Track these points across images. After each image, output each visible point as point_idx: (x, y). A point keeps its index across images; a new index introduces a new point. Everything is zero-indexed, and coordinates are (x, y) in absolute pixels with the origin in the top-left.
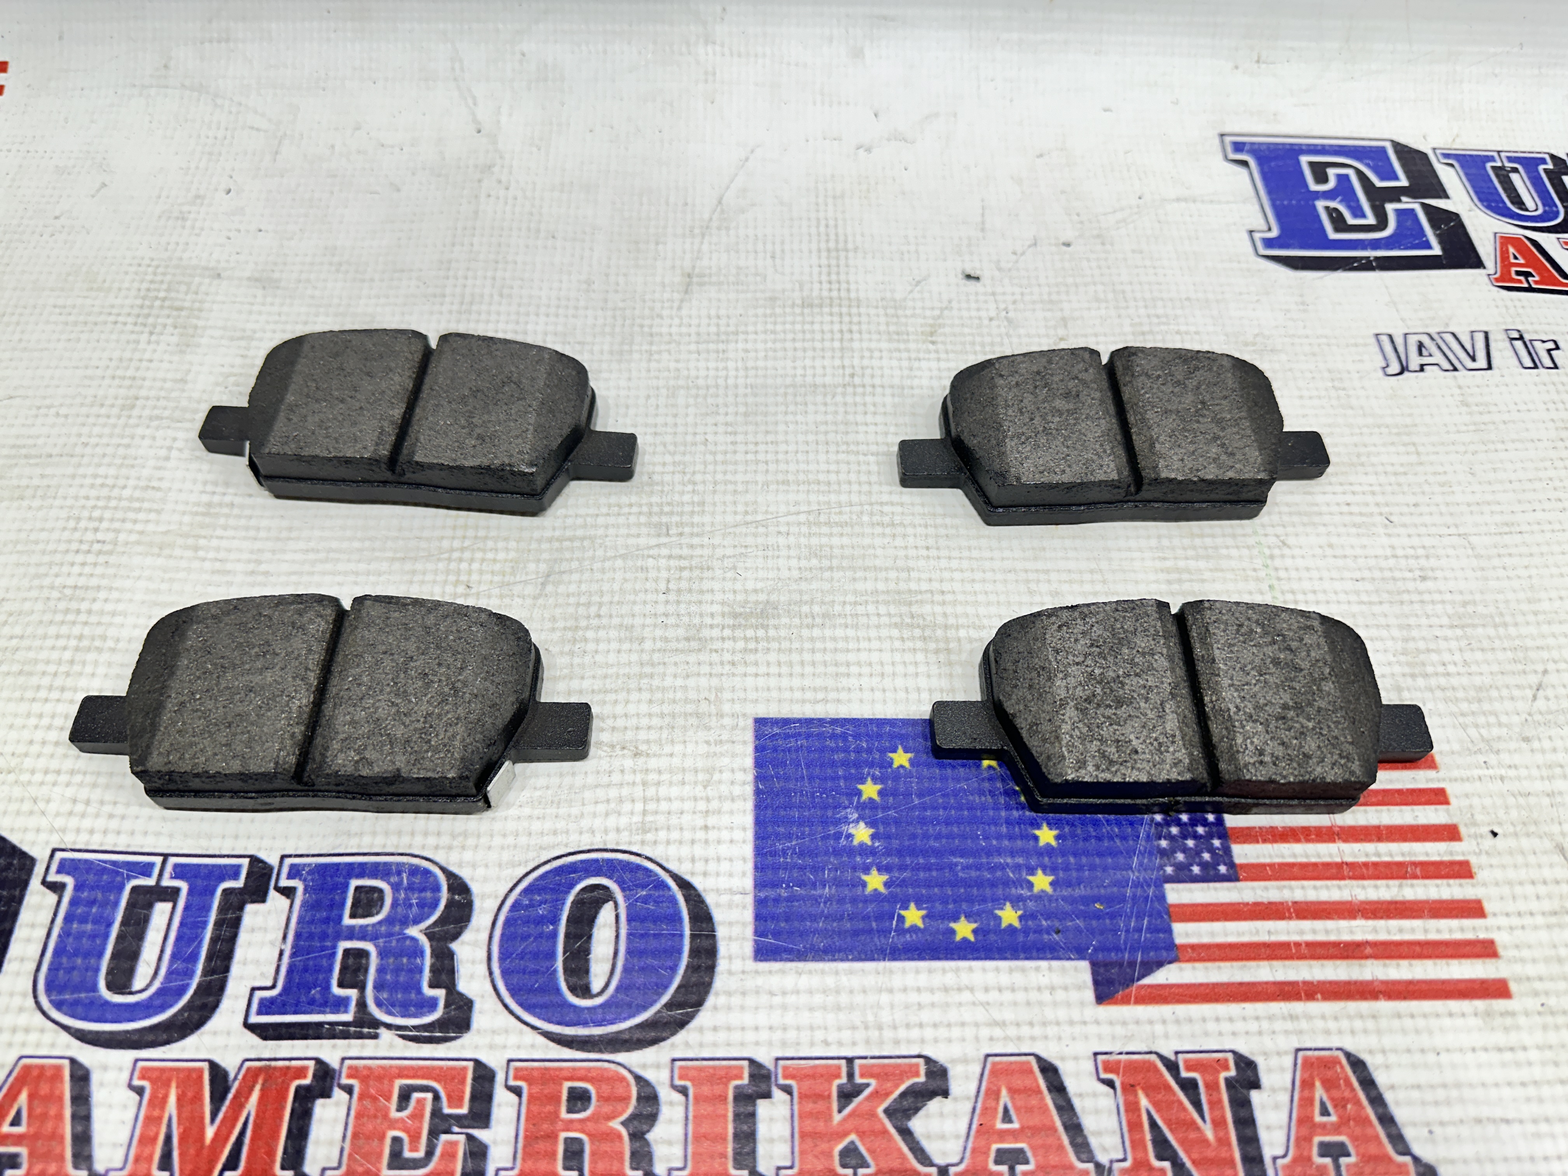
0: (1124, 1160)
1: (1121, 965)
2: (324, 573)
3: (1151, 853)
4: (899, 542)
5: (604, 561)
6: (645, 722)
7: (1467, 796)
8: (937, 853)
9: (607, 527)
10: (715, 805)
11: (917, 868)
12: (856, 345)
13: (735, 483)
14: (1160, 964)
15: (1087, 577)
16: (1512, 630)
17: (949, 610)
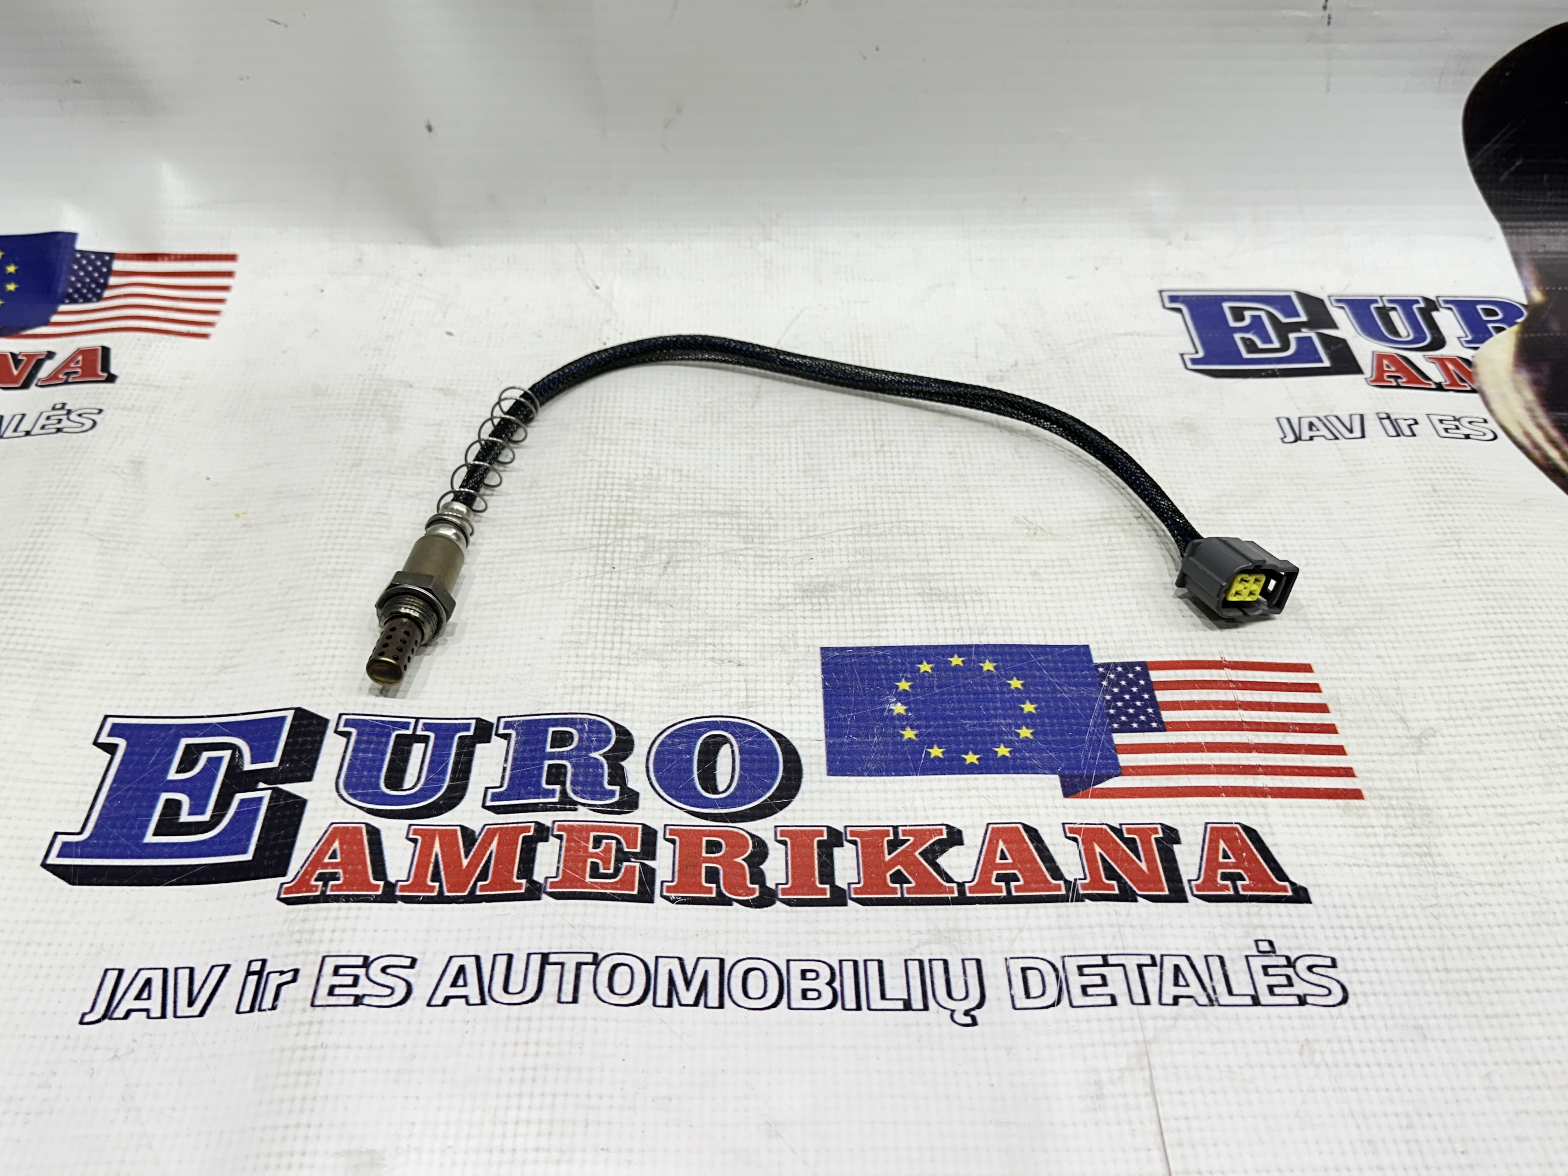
0: (1085, 878)
1: (1081, 777)
2: (510, 562)
3: (1102, 717)
4: (920, 544)
5: (708, 555)
6: (744, 648)
7: (1334, 688)
8: (953, 718)
9: (708, 535)
10: (796, 693)
11: (939, 726)
12: (884, 428)
13: (799, 513)
14: (1109, 777)
15: (1057, 563)
16: (1373, 595)
17: (957, 584)
